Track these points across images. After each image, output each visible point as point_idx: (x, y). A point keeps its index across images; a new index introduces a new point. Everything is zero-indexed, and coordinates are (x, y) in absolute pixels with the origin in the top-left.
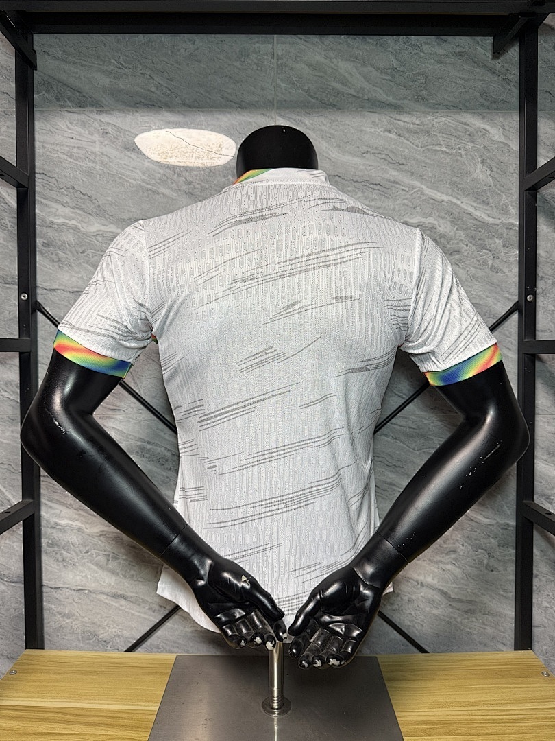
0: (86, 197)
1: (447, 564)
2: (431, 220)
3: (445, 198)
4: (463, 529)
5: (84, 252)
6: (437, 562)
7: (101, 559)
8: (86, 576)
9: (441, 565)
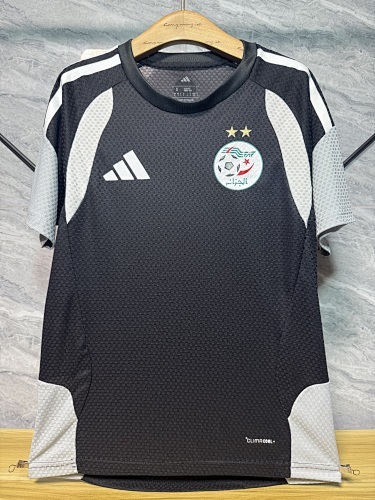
0: (14, 9)
1: (349, 346)
2: (328, 28)
3: (340, 8)
4: (362, 314)
5: (11, 59)
6: (339, 345)
7: (24, 342)
8: (10, 358)
9: (343, 348)
